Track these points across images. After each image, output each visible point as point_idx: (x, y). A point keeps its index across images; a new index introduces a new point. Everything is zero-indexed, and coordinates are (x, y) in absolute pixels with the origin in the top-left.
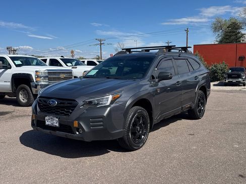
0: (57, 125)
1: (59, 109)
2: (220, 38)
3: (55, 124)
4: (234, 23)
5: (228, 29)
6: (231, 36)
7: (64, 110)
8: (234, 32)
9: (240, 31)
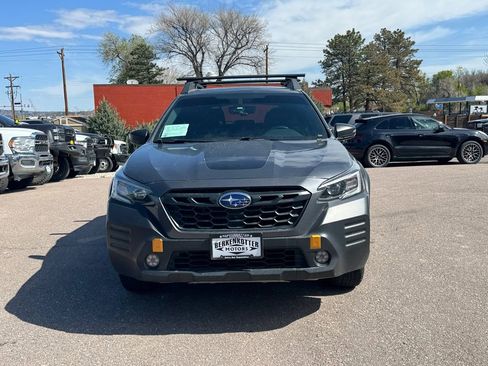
0: (257, 253)
1: (258, 213)
2: (118, 74)
3: (249, 252)
4: (142, 46)
5: (131, 57)
6: (138, 71)
7: (274, 215)
8: (144, 64)
9: (154, 62)
